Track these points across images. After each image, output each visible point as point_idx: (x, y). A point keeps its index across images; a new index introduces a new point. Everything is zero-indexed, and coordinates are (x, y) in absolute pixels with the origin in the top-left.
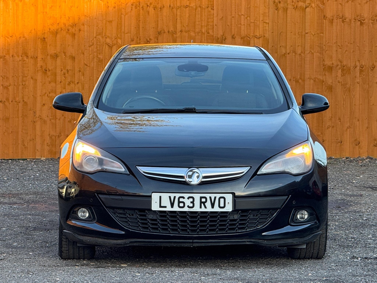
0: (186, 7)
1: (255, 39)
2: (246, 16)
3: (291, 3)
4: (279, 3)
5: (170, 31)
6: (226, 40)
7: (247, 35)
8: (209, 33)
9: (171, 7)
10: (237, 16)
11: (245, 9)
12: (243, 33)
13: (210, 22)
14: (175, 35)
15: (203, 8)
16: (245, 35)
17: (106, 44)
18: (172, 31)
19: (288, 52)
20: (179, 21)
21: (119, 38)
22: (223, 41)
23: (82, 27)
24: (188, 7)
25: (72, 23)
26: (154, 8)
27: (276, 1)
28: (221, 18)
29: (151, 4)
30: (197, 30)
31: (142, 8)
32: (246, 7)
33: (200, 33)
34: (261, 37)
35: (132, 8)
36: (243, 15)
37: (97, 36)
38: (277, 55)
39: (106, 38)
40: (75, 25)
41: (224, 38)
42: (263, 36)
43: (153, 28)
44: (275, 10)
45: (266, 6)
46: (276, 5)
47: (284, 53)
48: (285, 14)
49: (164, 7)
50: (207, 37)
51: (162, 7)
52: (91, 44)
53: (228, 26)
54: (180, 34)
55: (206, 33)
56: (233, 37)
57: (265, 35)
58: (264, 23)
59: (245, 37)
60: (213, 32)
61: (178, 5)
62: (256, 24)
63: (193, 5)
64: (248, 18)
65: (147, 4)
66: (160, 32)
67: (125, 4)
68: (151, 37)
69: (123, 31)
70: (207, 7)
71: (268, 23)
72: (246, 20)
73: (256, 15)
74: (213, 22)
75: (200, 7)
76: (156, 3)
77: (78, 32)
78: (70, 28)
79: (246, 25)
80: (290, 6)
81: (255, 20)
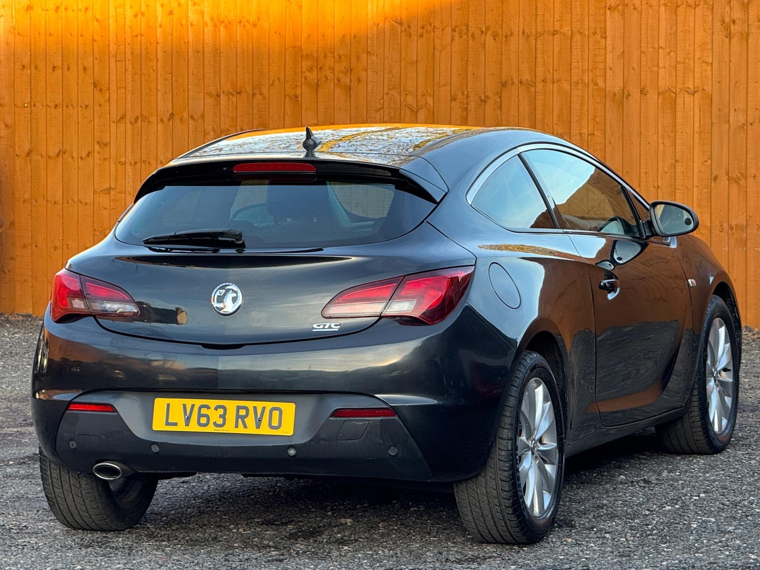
0: (555, 33)
1: (687, 95)
2: (668, 50)
3: (756, 23)
4: (732, 24)
5: (524, 80)
6: (630, 98)
7: (670, 87)
8: (597, 84)
9: (526, 34)
10: (651, 50)
11: (666, 35)
12: (663, 84)
13: (598, 62)
14: (533, 90)
15: (585, 35)
16: (666, 88)
17: (406, 105)
18: (527, 80)
19: (750, 121)
20: (539, 60)
21: (430, 96)
22: (625, 99)
23: (363, 75)
24: (557, 33)
25: (345, 68)
26: (495, 36)
27: (727, 19)
28: (620, 54)
29: (488, 28)
30: (574, 79)
31: (472, 36)
32: (668, 32)
33: (580, 85)
34: (697, 91)
35: (452, 36)
36: (662, 48)
37: (390, 92)
38: (729, 126)
39: (406, 94)
40: (351, 70)
41: (626, 93)
42: (701, 89)
43: (493, 75)
44: (725, 38)
45: (707, 30)
46: (727, 28)
47: (741, 124)
48: (745, 45)
49: (512, 33)
50: (593, 92)
51: (509, 34)
52: (379, 106)
53: (633, 69)
54: (543, 86)
55: (591, 84)
56: (643, 92)
57: (705, 87)
58: (704, 64)
59: (666, 91)
60: (605, 83)
61: (538, 30)
62: (687, 65)
63: (566, 29)
64: (672, 54)
65: (480, 28)
66: (506, 83)
67: (441, 29)
68: (489, 93)
69: (436, 80)
70: (594, 34)
71: (712, 64)
72: (668, 57)
73: (687, 48)
74: (605, 62)
75: (581, 33)
76: (497, 26)
77: (356, 83)
78: (341, 75)
79: (667, 68)
80: (753, 30)
81: (685, 58)
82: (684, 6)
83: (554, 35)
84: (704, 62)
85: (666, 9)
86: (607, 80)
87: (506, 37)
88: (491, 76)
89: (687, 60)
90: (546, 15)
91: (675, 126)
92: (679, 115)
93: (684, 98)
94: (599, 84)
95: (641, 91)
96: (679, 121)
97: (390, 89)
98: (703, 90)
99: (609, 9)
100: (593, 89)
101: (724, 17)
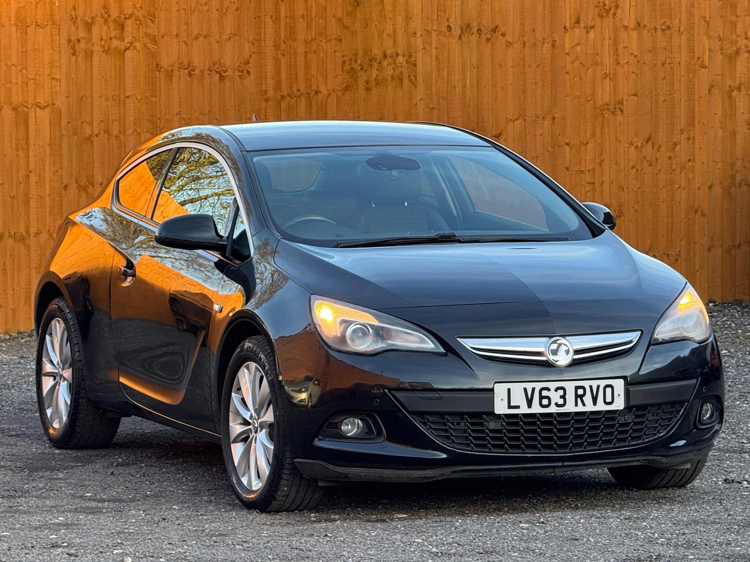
1: (38, 110)
2: (20, 68)
3: (99, 42)
4: (76, 43)
7: (23, 102)
10: (4, 67)
11: (18, 54)
12: (16, 100)
16: (19, 103)
19: (96, 132)
27: (73, 38)
32: (20, 50)
34: (48, 106)
36: (14, 65)
38: (77, 138)
42: (51, 103)
44: (71, 56)
45: (55, 49)
46: (74, 47)
47: (88, 136)
48: (89, 64)
57: (55, 102)
58: (53, 81)
59: (19, 107)
62: (37, 81)
64: (24, 71)
71: (60, 80)
72: (20, 74)
73: (37, 65)
79: (20, 84)
80: (97, 49)
81: (35, 75)
82: (34, 26)
84: (54, 79)
85: (17, 29)
89: (37, 77)
91: (27, 139)
92: (32, 128)
93: (35, 112)
96: (32, 134)
98: (53, 104)
101: (70, 36)
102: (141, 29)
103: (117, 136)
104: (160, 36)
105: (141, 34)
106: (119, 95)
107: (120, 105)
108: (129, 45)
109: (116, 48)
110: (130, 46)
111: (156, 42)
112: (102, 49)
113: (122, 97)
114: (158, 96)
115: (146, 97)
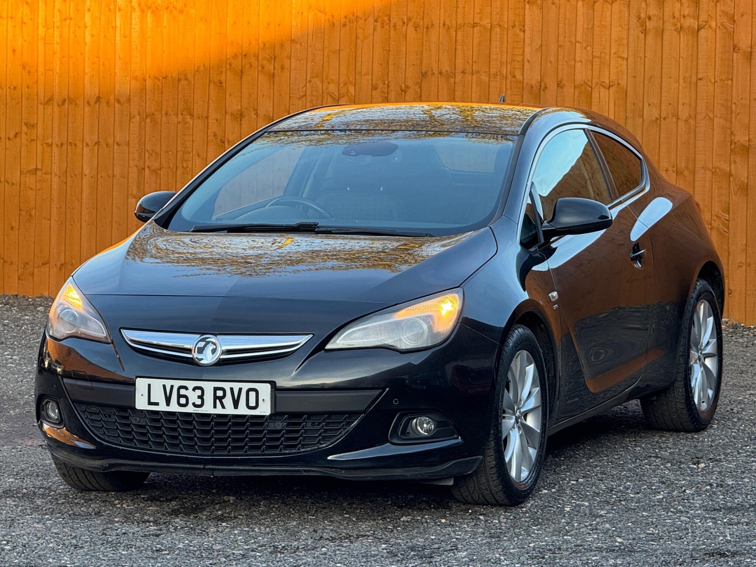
0: (474, 25)
1: (602, 89)
2: (585, 45)
3: (671, 20)
4: (647, 20)
5: (444, 71)
6: (547, 91)
7: (586, 81)
8: (515, 76)
9: (446, 26)
10: (568, 44)
11: (583, 30)
12: (580, 77)
13: (517, 55)
14: (452, 81)
15: (504, 28)
16: (582, 82)
17: (328, 93)
18: (447, 71)
19: (663, 116)
20: (459, 52)
21: (351, 84)
22: (542, 92)
23: (286, 62)
24: (477, 26)
25: (269, 55)
26: (416, 27)
27: (643, 15)
28: (538, 47)
29: (409, 19)
30: (493, 71)
31: (394, 26)
32: (585, 27)
33: (498, 77)
34: (612, 86)
35: (375, 26)
36: (579, 42)
37: (312, 80)
38: (643, 121)
39: (329, 83)
40: (275, 58)
41: (543, 86)
42: (616, 83)
43: (413, 65)
44: (641, 33)
45: (623, 26)
46: (643, 24)
47: (654, 119)
48: (660, 41)
49: (433, 25)
50: (511, 84)
51: (430, 26)
52: (302, 94)
53: (551, 62)
54: (462, 77)
55: (509, 76)
56: (559, 85)
57: (620, 82)
58: (619, 59)
59: (582, 85)
60: (523, 75)
61: (458, 23)
62: (603, 60)
63: (486, 22)
64: (589, 48)
65: (402, 20)
66: (426, 73)
67: (364, 19)
68: (410, 83)
69: (358, 70)
70: (513, 27)
71: (627, 59)
72: (584, 51)
73: (603, 42)
74: (523, 55)
75: (500, 26)
76: (419, 17)
77: (280, 71)
78: (265, 62)
79: (584, 62)
80: (668, 26)
81: (601, 53)
82: (601, 2)
83: (474, 27)
84: (621, 57)
85: (583, 5)
86: (525, 73)
87: (427, 28)
88: (412, 66)
89: (603, 55)
90: (467, 8)
93: (599, 92)
94: (517, 77)
95: (558, 84)
97: (312, 77)
98: (618, 84)
99: (528, 3)
100: (511, 82)
101: (640, 13)
102: (718, 8)
103: (686, 121)
104: (739, 15)
105: (718, 12)
106: (691, 77)
107: (690, 87)
108: (705, 23)
109: (689, 27)
110: (706, 25)
111: (734, 21)
112: (674, 28)
113: (694, 79)
114: (734, 79)
115: (721, 80)
